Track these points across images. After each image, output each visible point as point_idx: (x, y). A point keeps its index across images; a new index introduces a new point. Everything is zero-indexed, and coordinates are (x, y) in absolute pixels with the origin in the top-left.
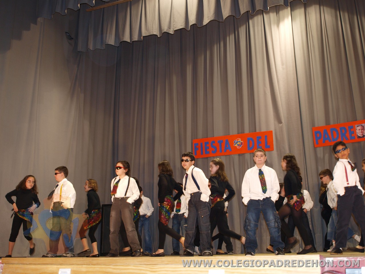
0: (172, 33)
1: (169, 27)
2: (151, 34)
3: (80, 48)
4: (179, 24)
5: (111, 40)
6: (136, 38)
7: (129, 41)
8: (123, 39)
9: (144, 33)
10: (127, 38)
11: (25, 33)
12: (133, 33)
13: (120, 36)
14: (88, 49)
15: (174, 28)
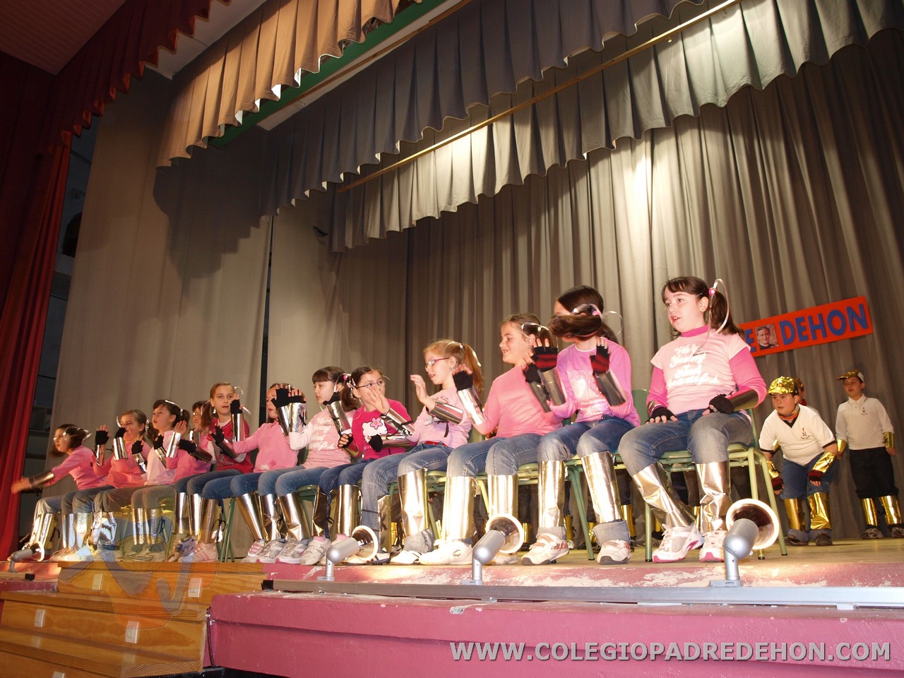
0: (455, 211)
1: (450, 202)
2: (425, 216)
3: (336, 248)
4: (461, 197)
5: (374, 232)
6: (406, 225)
7: (398, 230)
8: (388, 228)
9: (416, 217)
10: (394, 226)
11: (243, 242)
12: (402, 217)
13: (386, 224)
14: (346, 248)
15: (457, 202)
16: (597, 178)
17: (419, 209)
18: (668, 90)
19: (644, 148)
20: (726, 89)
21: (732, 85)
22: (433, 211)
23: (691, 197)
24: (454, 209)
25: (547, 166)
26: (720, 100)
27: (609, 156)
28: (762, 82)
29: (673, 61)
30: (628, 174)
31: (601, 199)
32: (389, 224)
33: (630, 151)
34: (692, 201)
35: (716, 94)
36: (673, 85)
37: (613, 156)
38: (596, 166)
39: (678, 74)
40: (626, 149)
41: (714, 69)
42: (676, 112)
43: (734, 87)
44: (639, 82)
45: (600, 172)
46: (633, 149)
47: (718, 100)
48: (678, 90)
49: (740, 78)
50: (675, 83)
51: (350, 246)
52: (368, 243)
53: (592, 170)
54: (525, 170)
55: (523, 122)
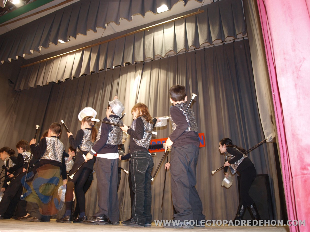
1: (62, 77)
2: (52, 81)
3: (16, 89)
4: (67, 76)
5: (32, 85)
6: (44, 84)
7: (41, 85)
8: (37, 84)
9: (49, 81)
10: (40, 83)
12: (44, 81)
13: (37, 82)
14: (20, 89)
15: (65, 78)
16: (122, 80)
17: (50, 79)
18: (146, 48)
19: (139, 72)
20: (165, 51)
21: (167, 50)
22: (55, 80)
23: (152, 91)
24: (63, 80)
25: (100, 69)
26: (163, 55)
27: (127, 73)
28: (177, 51)
29: (149, 39)
30: (132, 80)
31: (122, 88)
32: (38, 82)
33: (134, 73)
34: (152, 93)
35: (162, 52)
36: (148, 47)
37: (128, 73)
38: (122, 76)
39: (150, 44)
40: (133, 72)
41: (163, 44)
42: (147, 56)
43: (167, 51)
44: (137, 44)
45: (123, 78)
46: (135, 72)
47: (162, 54)
48: (149, 49)
49: (170, 48)
50: (149, 46)
51: (22, 89)
52: (29, 89)
53: (120, 77)
54: (91, 69)
55: (94, 53)
